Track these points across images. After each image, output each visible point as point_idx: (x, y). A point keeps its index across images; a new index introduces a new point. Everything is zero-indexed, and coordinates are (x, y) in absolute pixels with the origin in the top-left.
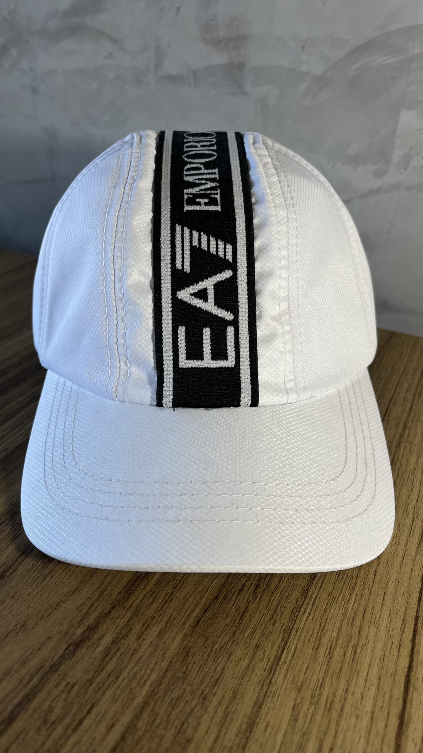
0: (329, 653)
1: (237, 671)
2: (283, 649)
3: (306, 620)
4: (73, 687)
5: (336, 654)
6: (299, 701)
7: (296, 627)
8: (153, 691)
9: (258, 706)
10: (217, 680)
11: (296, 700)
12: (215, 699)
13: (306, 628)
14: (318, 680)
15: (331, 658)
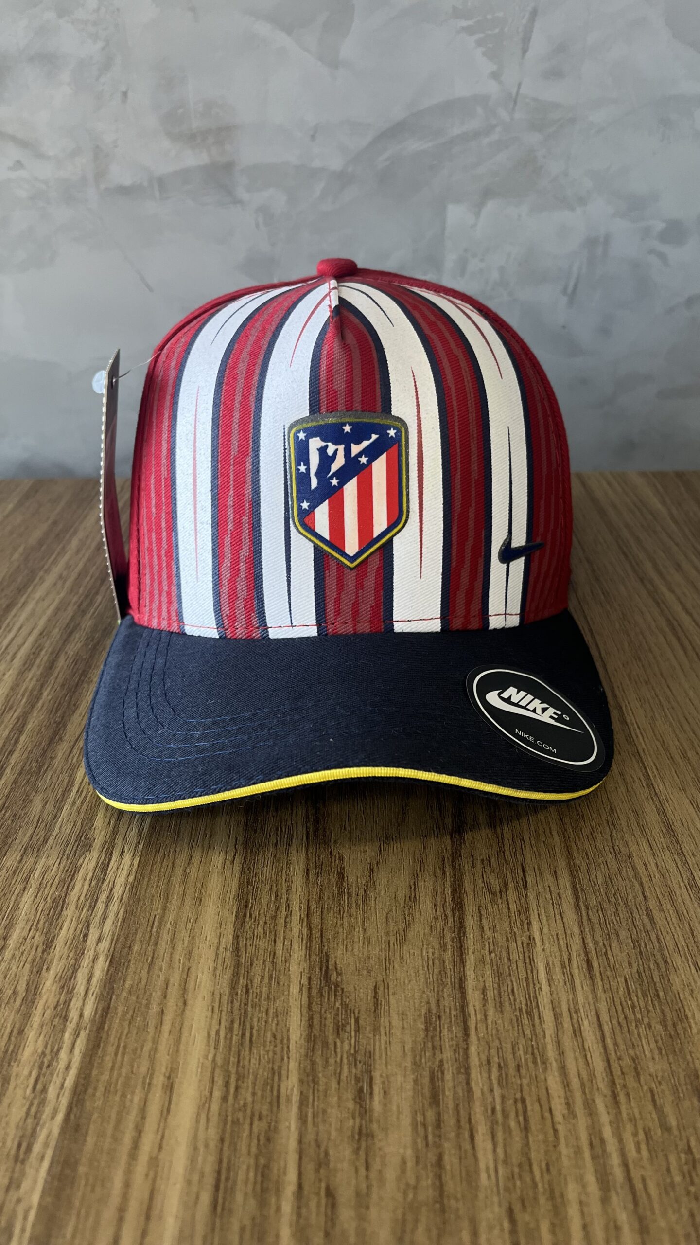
0: (685, 757)
1: (622, 797)
2: (645, 768)
3: (644, 741)
4: (490, 861)
5: (689, 754)
6: (691, 797)
7: (639, 748)
8: (565, 837)
9: (662, 812)
10: (611, 808)
11: (688, 798)
12: (622, 821)
13: (649, 747)
14: (692, 778)
15: (689, 760)
